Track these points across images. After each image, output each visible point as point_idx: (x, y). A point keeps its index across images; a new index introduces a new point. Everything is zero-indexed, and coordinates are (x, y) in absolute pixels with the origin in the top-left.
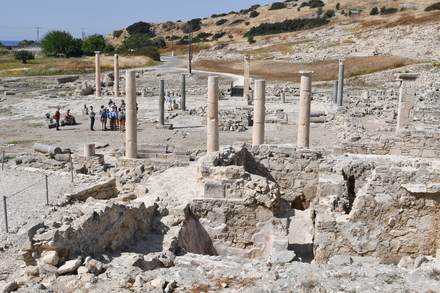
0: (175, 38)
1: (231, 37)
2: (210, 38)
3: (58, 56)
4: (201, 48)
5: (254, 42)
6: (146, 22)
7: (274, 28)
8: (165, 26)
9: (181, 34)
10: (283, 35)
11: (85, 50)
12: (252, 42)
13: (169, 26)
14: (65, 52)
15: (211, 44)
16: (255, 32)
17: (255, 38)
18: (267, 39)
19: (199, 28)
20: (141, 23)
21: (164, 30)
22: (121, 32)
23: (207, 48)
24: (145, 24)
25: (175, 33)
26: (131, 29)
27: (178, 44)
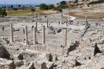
0: (71, 5)
1: (84, 5)
2: (79, 5)
3: (43, 10)
4: (76, 8)
5: (89, 6)
6: (65, 1)
7: (95, 3)
8: (69, 2)
9: (73, 4)
10: (96, 4)
11: (49, 8)
12: (88, 6)
13: (70, 2)
14: (44, 9)
15: (78, 7)
16: (90, 3)
17: (89, 5)
18: (92, 5)
19: (78, 2)
20: (63, 1)
21: (69, 3)
22: (59, 3)
23: (77, 8)
24: (64, 1)
25: (71, 4)
26: (61, 3)
27: (71, 6)
